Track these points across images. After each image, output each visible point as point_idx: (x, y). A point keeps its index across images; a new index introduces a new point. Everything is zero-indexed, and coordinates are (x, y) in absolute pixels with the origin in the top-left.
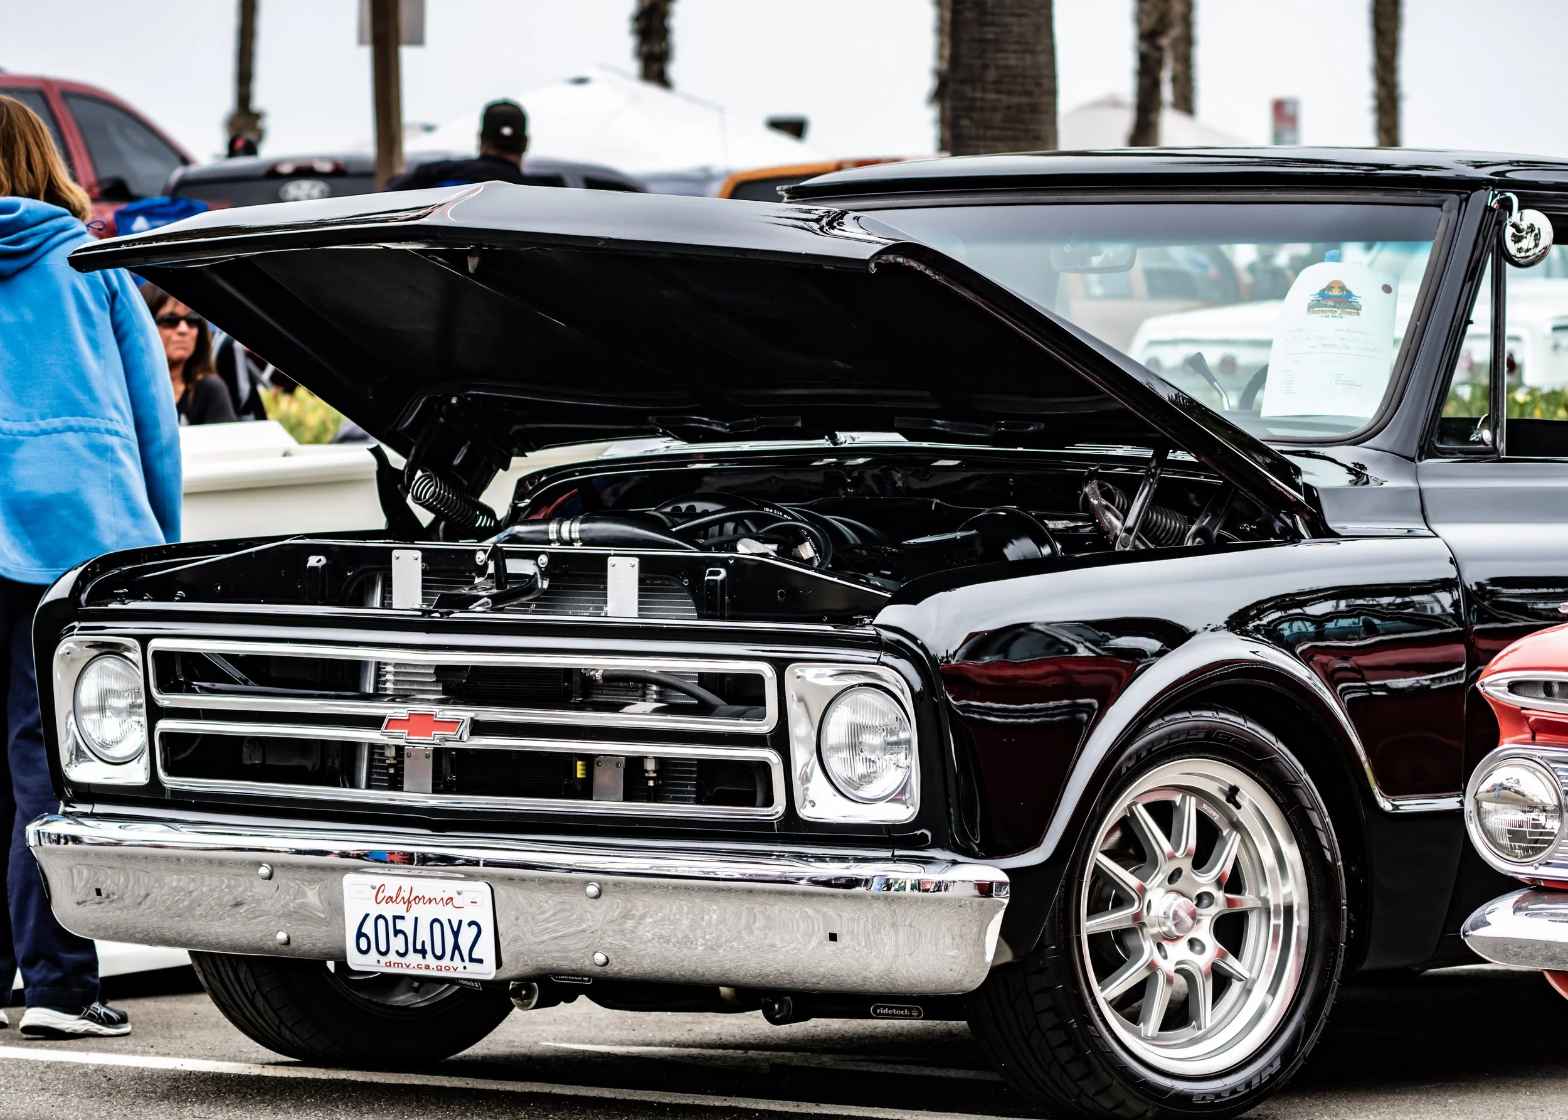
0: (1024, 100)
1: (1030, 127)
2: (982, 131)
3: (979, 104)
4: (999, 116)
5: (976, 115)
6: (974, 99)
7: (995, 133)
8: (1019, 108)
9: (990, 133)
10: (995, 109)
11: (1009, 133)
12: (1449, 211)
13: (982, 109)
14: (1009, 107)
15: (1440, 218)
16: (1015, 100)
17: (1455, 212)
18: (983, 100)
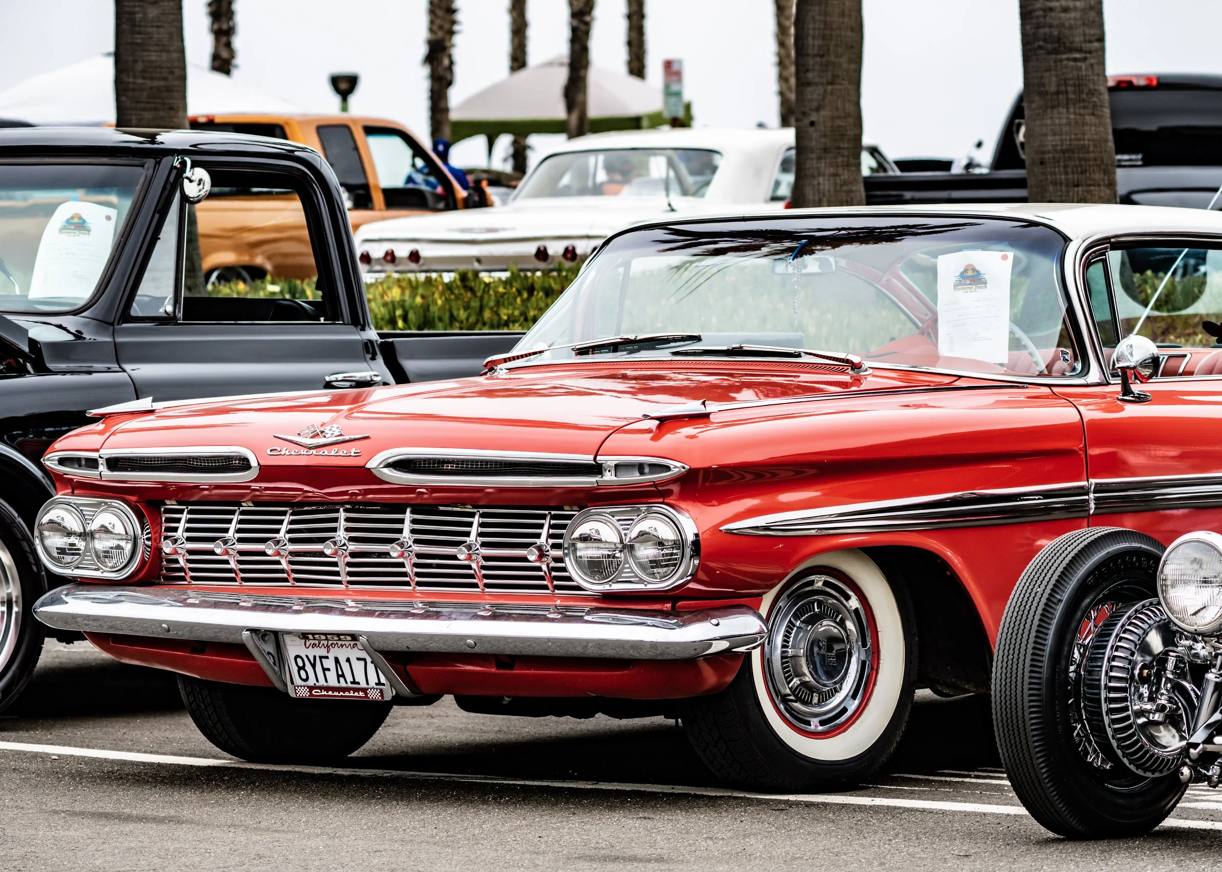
0: (162, 83)
1: (166, 101)
2: (133, 105)
3: (131, 86)
4: (145, 94)
5: (130, 94)
6: (128, 83)
7: (143, 105)
8: (158, 89)
9: (139, 105)
10: (142, 90)
11: (153, 105)
12: (148, 169)
13: (134, 90)
14: (151, 88)
15: (141, 174)
16: (156, 83)
17: (151, 170)
18: (134, 83)
